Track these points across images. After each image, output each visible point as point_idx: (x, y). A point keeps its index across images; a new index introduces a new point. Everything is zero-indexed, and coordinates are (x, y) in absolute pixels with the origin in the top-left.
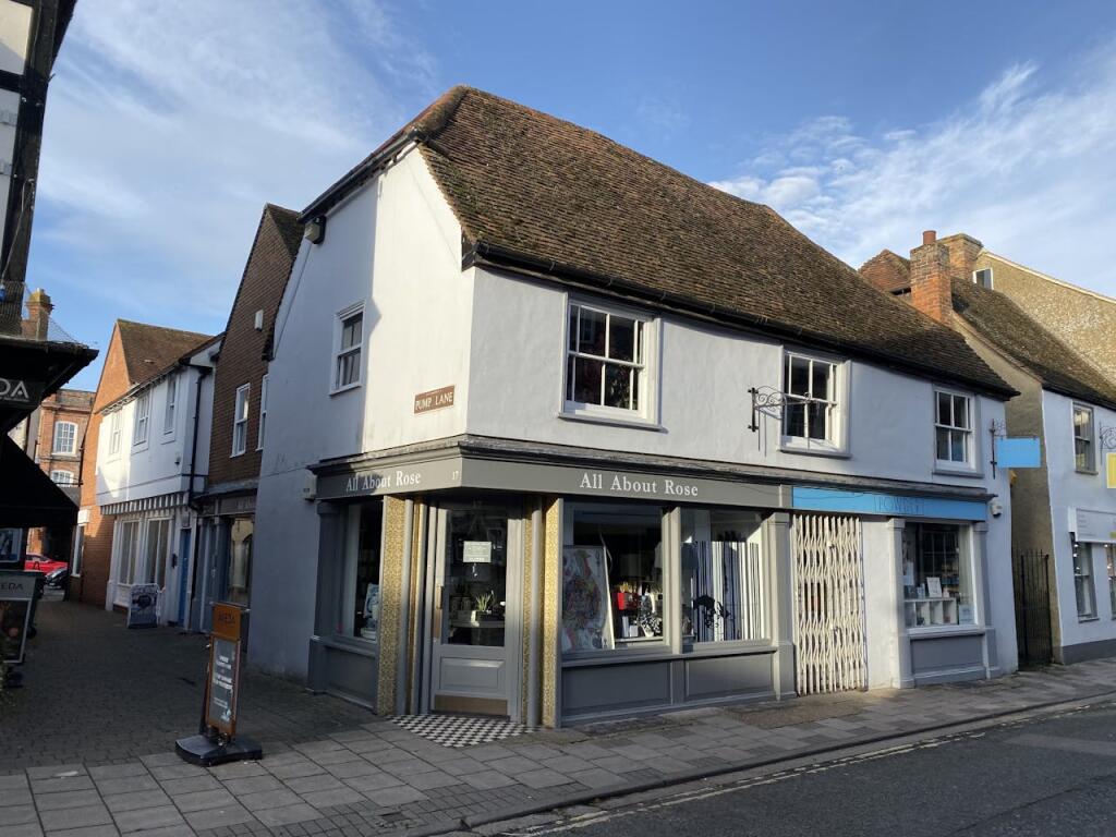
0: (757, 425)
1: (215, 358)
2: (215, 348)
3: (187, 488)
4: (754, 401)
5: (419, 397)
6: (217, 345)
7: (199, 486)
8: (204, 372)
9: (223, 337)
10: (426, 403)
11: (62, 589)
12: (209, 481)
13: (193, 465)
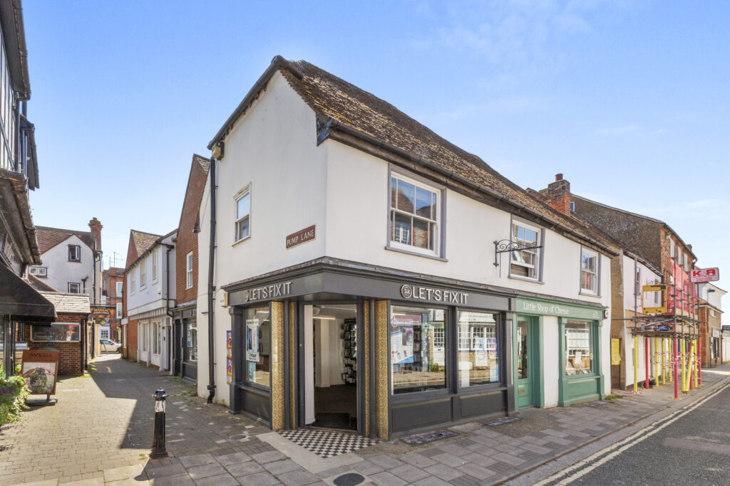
0: (498, 262)
1: (174, 241)
2: (175, 236)
3: (166, 305)
4: (496, 248)
5: (289, 238)
6: (176, 234)
7: (172, 304)
8: (170, 247)
9: (178, 231)
10: (294, 240)
11: (119, 353)
12: (177, 302)
13: (168, 294)
